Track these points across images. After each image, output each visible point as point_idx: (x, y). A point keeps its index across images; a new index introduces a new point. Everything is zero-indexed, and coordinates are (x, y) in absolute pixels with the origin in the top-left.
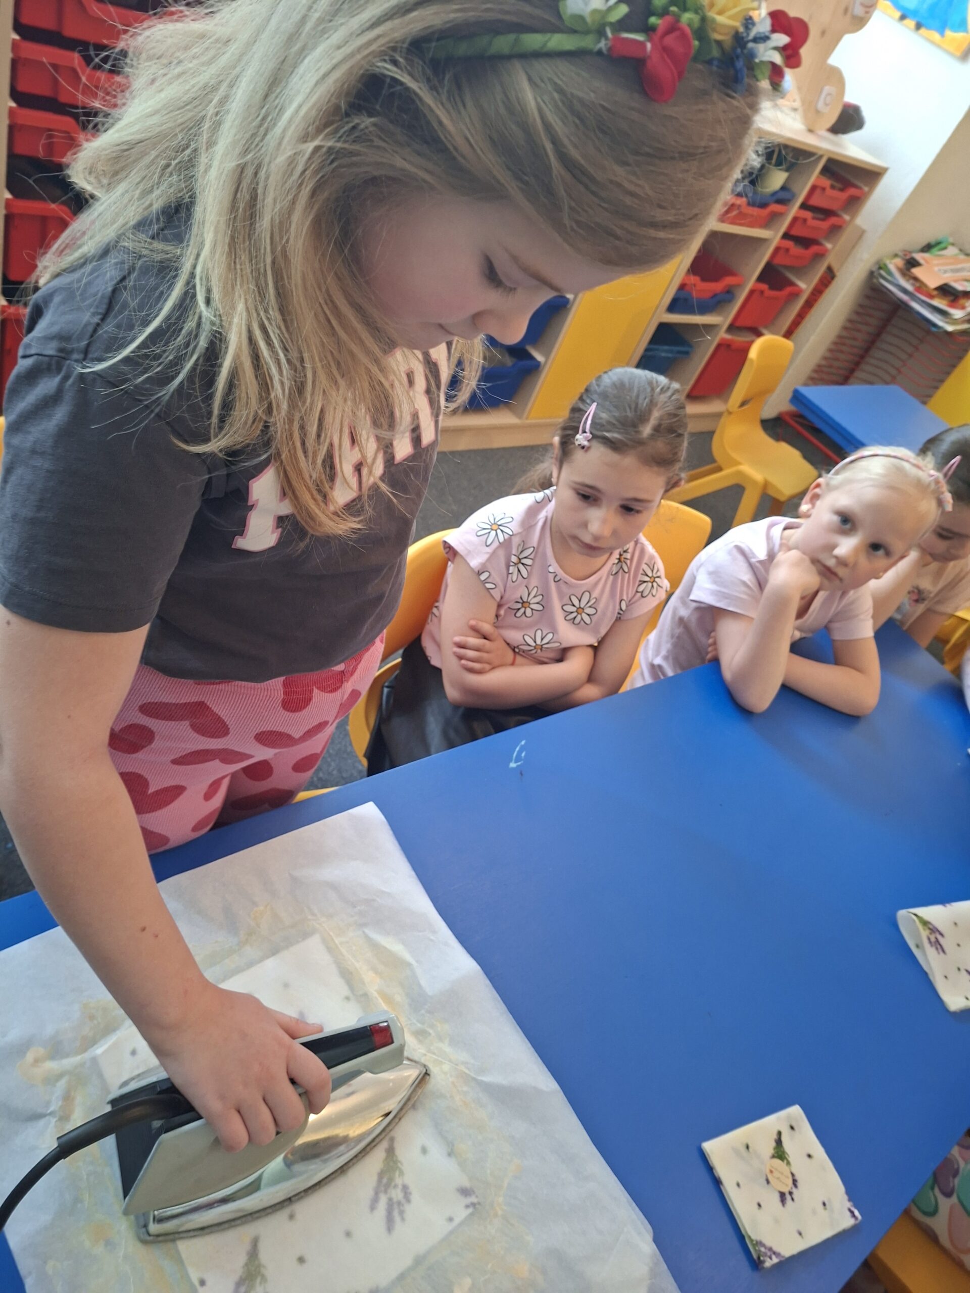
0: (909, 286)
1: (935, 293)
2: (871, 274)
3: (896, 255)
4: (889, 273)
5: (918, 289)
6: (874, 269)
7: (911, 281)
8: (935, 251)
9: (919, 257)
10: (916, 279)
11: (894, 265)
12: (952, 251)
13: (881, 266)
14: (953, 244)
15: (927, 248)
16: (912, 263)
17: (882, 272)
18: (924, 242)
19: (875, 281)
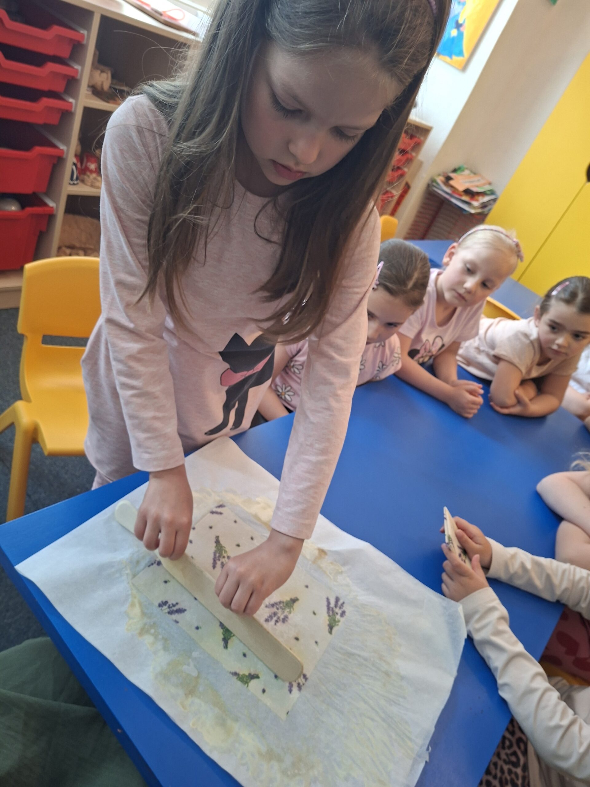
0: (448, 190)
1: (462, 193)
2: (429, 186)
3: (439, 175)
4: (438, 184)
5: (454, 192)
6: (430, 183)
7: (450, 188)
8: (459, 172)
9: (452, 175)
10: (452, 187)
11: (440, 180)
12: (467, 172)
13: (433, 181)
14: (467, 169)
15: (455, 171)
16: (448, 179)
17: (434, 184)
18: (452, 168)
19: (430, 189)
